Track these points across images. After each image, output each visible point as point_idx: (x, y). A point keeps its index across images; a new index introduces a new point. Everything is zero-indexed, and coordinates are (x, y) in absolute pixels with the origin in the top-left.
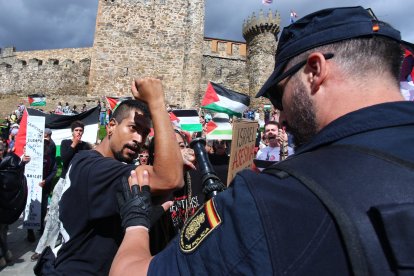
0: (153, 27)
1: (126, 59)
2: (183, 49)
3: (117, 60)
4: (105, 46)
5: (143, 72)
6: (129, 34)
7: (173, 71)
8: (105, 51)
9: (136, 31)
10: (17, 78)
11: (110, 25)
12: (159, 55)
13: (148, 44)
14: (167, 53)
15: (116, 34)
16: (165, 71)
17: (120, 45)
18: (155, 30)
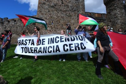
0: (63, 3)
1: (51, 17)
2: (76, 12)
3: (48, 18)
4: (42, 12)
5: (60, 22)
6: (52, 7)
7: (73, 21)
8: (42, 14)
9: (56, 5)
10: (6, 28)
11: (44, 3)
12: (66, 15)
13: (61, 10)
14: (70, 14)
15: (47, 7)
16: (69, 21)
17: (49, 11)
18: (64, 5)
